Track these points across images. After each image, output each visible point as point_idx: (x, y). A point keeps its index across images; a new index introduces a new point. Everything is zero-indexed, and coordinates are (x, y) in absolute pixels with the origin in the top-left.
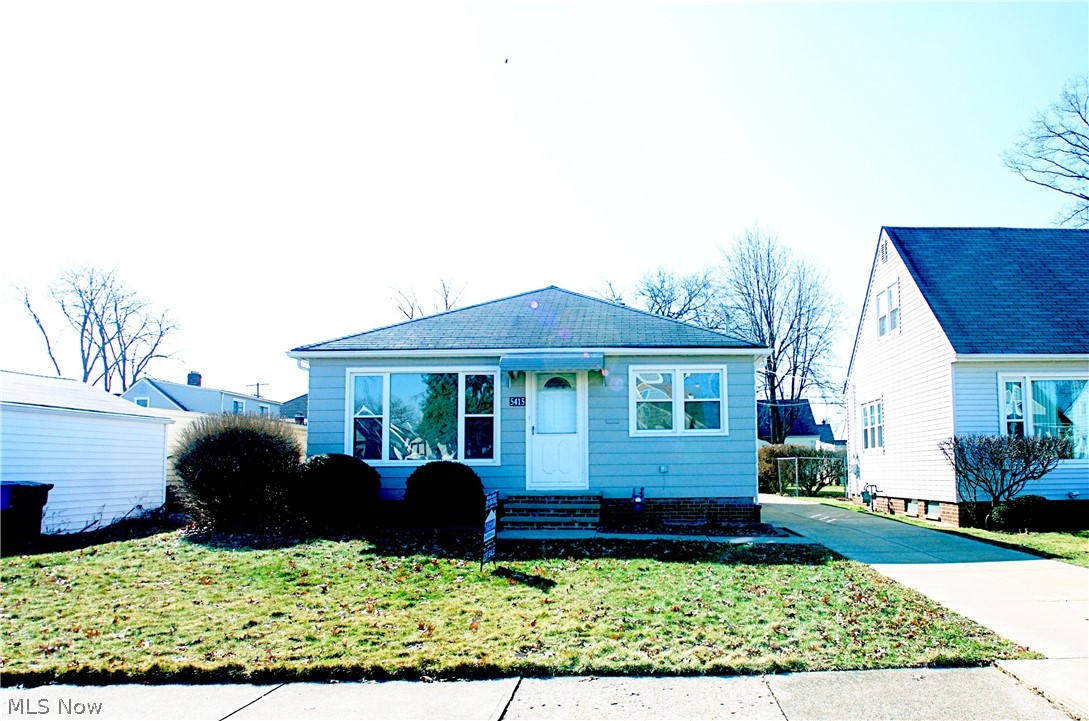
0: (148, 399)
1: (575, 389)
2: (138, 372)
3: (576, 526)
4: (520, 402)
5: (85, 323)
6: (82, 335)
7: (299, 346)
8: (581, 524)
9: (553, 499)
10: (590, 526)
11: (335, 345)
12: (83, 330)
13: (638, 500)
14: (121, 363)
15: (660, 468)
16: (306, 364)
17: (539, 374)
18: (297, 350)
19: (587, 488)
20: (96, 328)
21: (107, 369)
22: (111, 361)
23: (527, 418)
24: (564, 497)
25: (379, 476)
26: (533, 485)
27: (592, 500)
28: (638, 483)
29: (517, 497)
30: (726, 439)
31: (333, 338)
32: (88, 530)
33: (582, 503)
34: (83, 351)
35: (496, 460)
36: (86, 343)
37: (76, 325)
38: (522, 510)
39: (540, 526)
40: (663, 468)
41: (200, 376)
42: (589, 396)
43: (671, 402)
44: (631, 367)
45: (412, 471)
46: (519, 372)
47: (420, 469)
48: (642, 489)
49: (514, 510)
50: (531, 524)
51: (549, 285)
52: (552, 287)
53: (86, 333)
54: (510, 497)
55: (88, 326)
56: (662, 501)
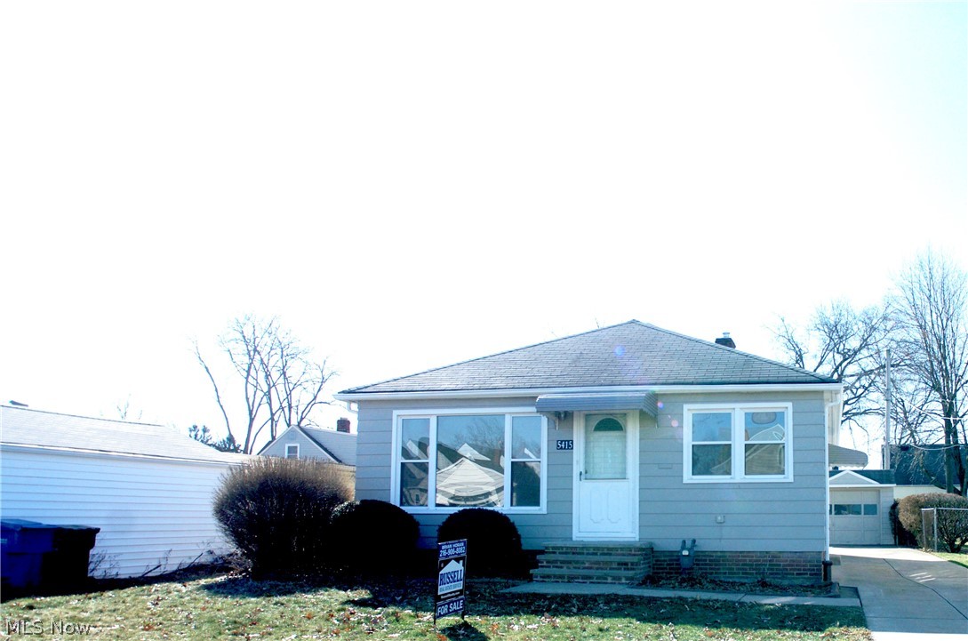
0: (298, 445)
1: (626, 432)
2: (302, 419)
3: (609, 580)
4: (567, 445)
5: (249, 368)
6: (247, 381)
7: (346, 389)
8: (614, 578)
9: (591, 551)
10: (623, 581)
11: (382, 387)
12: (248, 375)
13: (685, 553)
14: (286, 410)
15: (716, 518)
16: (355, 407)
17: (587, 415)
18: (344, 392)
19: (637, 539)
20: (262, 375)
21: (273, 415)
22: (276, 406)
23: (575, 463)
24: (603, 548)
25: (417, 524)
26: (579, 535)
27: (633, 552)
28: (688, 535)
29: (553, 548)
30: (791, 486)
31: (381, 381)
32: (149, 575)
33: (623, 555)
34: (247, 399)
35: (542, 508)
36: (251, 390)
37: (242, 371)
38: (556, 561)
39: (571, 579)
40: (719, 518)
41: (349, 422)
42: (640, 439)
43: (730, 445)
44: (686, 407)
45: (444, 519)
46: (566, 413)
47: (452, 516)
48: (694, 541)
49: (548, 562)
50: (561, 577)
51: (630, 319)
52: (633, 322)
53: (250, 379)
54: (547, 548)
55: (253, 372)
56: (719, 554)
